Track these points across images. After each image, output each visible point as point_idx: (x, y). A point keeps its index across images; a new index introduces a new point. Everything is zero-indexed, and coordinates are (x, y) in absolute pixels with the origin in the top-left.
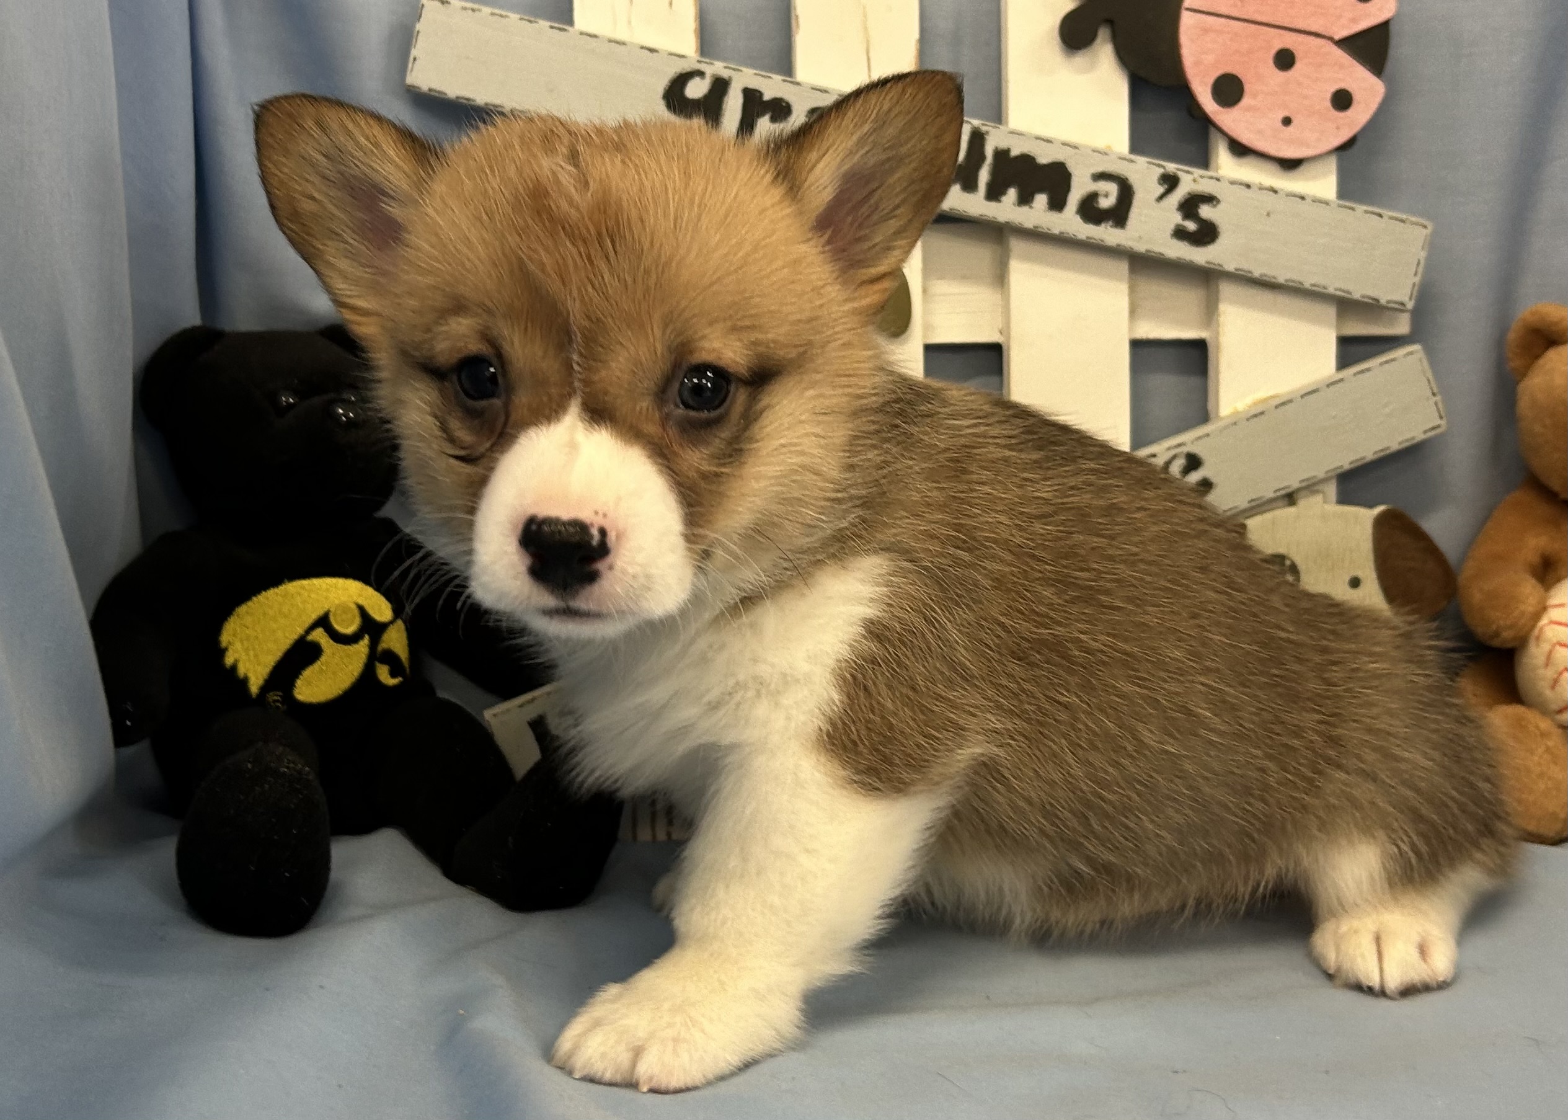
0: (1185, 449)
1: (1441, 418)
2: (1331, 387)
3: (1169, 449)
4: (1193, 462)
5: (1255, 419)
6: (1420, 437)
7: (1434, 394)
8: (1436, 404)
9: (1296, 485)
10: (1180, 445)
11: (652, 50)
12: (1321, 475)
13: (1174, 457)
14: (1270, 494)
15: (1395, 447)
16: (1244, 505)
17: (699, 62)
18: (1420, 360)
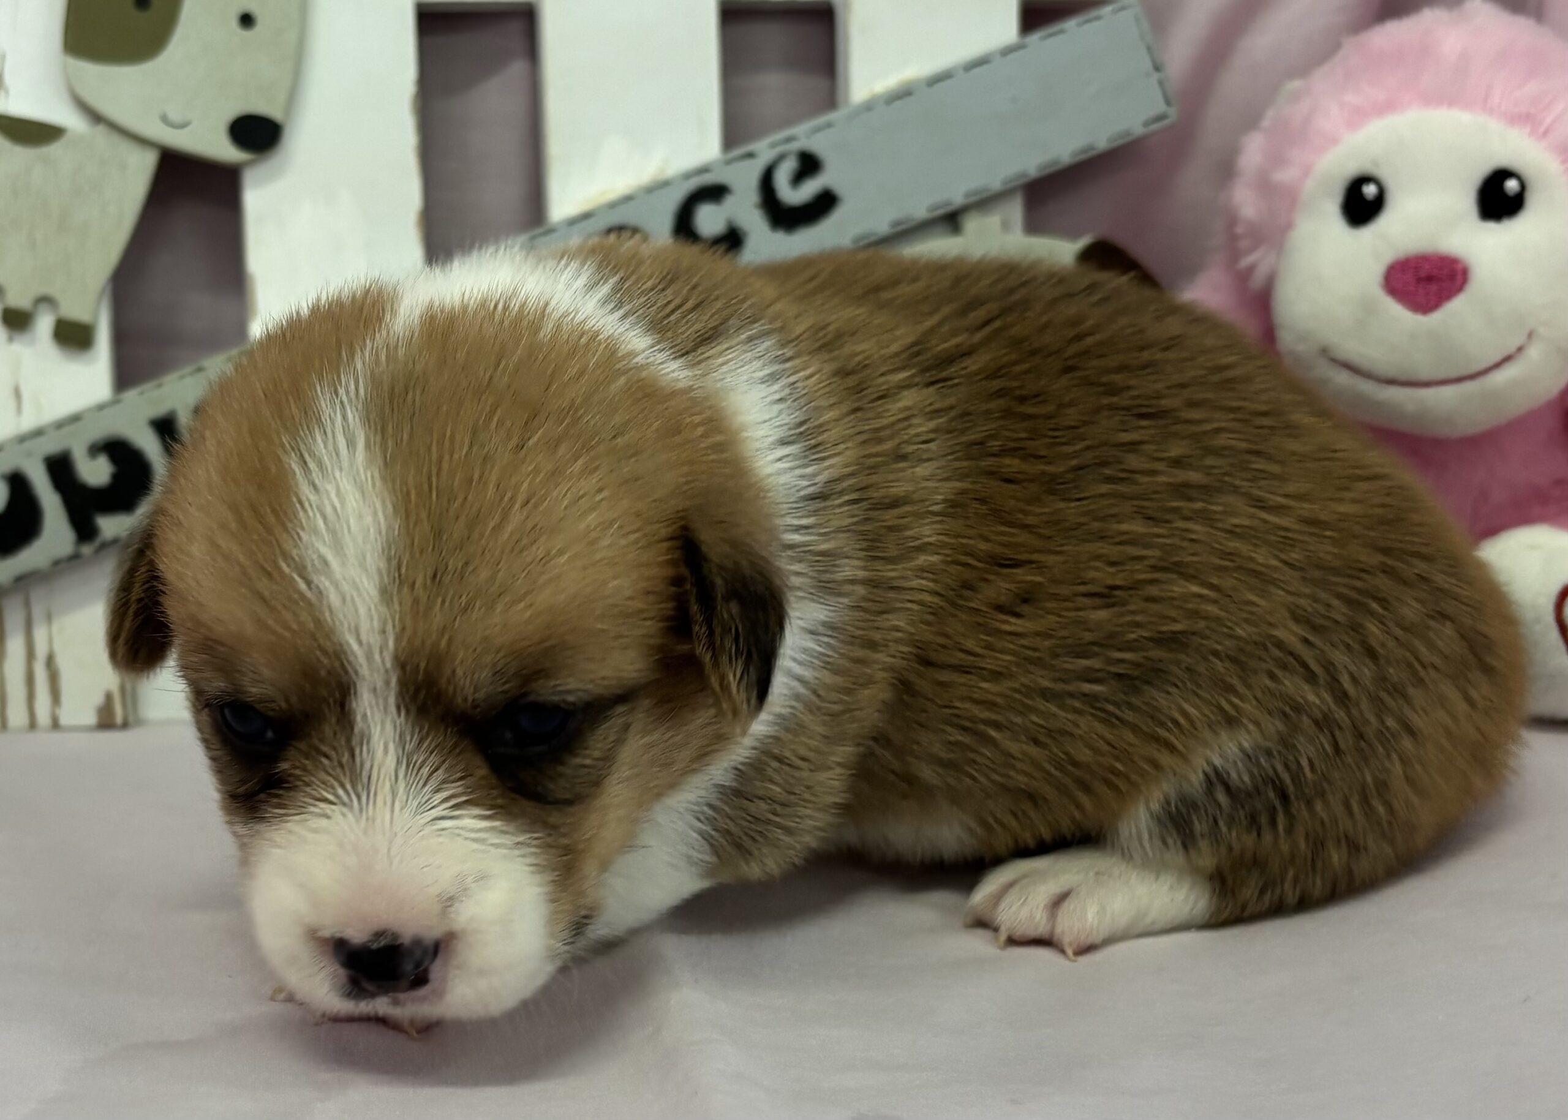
0: (796, 146)
1: (1168, 102)
2: (1011, 56)
3: (773, 146)
4: (809, 165)
5: (898, 103)
6: (1138, 130)
7: (1157, 68)
8: (1161, 83)
9: (958, 199)
10: (789, 140)
12: (996, 184)
13: (781, 157)
14: (920, 211)
15: (1102, 142)
16: (883, 227)
18: (1137, 20)
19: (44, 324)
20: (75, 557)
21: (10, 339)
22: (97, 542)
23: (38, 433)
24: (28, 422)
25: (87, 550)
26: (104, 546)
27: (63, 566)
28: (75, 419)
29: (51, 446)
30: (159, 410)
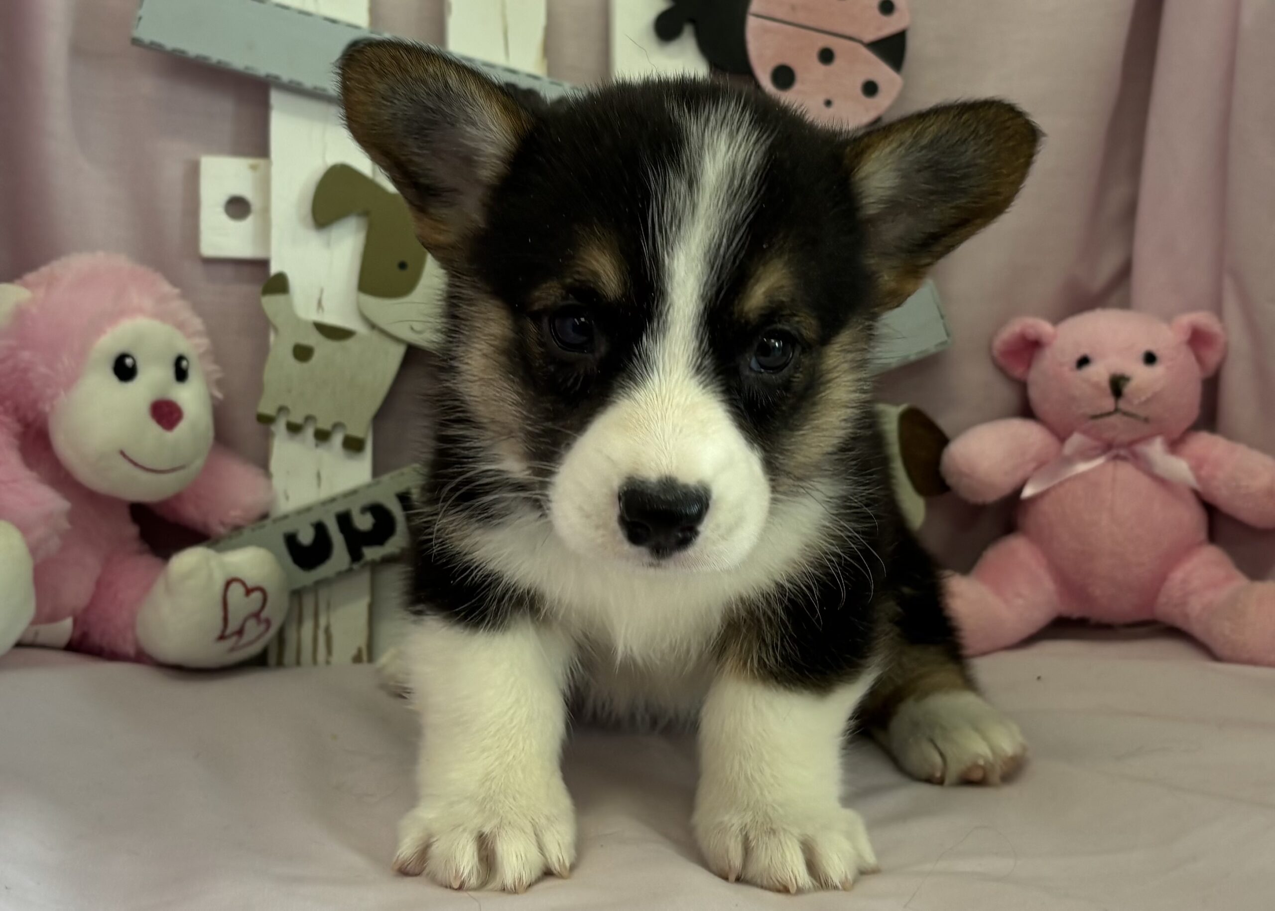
11: (334, 21)
15: (913, 357)
17: (372, 32)
19: (338, 439)
20: (350, 570)
21: (317, 445)
22: (362, 562)
23: (333, 500)
24: (326, 492)
25: (356, 566)
26: (366, 564)
27: (342, 575)
28: (354, 492)
29: (340, 507)
30: (401, 488)
